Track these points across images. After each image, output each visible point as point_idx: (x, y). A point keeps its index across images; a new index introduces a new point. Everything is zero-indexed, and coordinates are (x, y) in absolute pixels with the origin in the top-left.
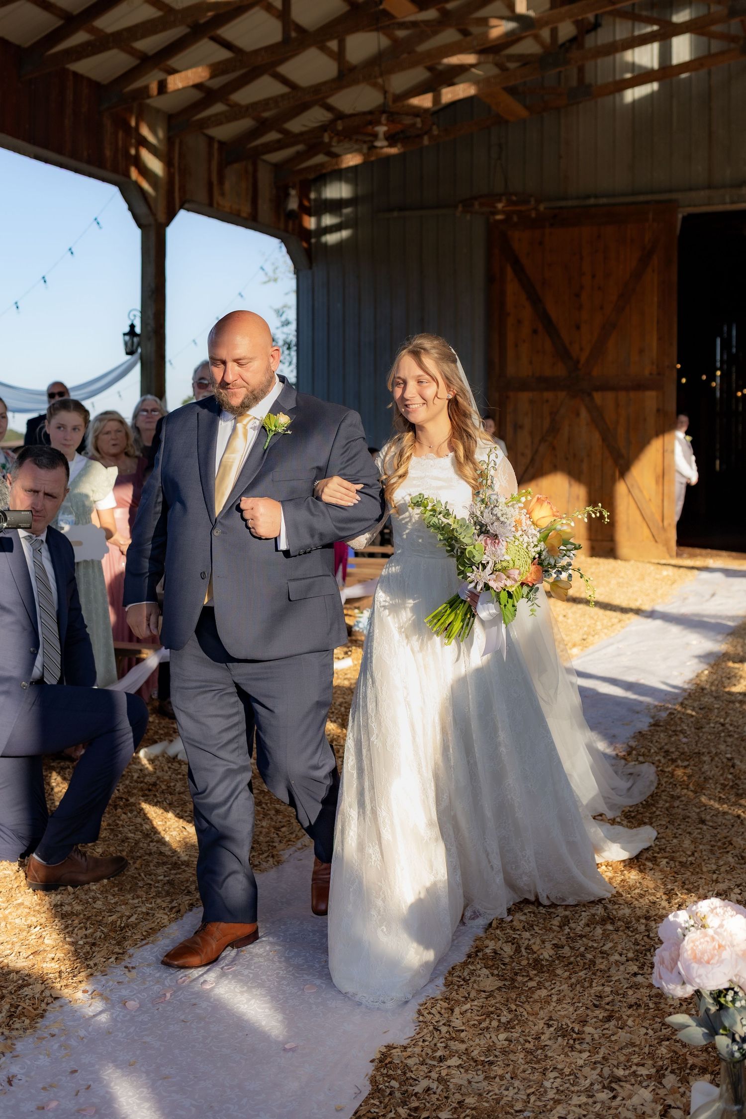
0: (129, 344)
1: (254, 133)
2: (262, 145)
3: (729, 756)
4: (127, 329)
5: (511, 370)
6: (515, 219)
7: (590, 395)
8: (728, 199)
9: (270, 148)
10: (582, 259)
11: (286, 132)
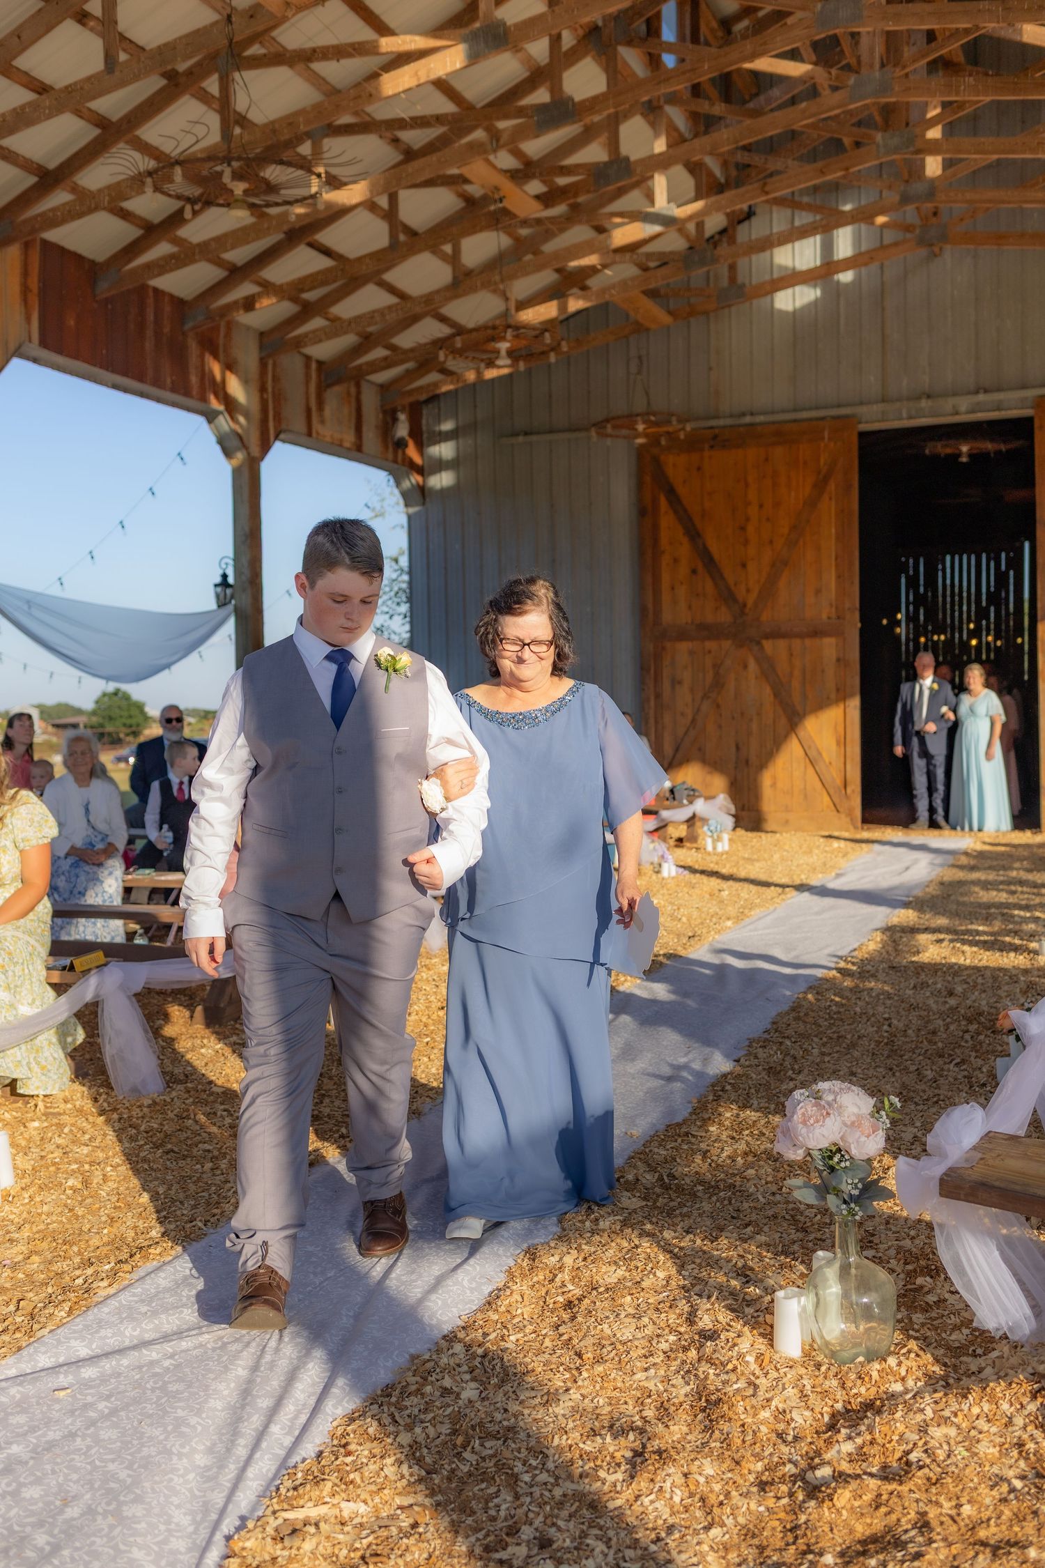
0: (222, 596)
1: (357, 351)
2: (367, 363)
3: (886, 1016)
4: (218, 580)
5: (667, 618)
6: (663, 442)
7: (759, 643)
8: (905, 415)
9: (376, 367)
10: (747, 485)
11: (393, 348)
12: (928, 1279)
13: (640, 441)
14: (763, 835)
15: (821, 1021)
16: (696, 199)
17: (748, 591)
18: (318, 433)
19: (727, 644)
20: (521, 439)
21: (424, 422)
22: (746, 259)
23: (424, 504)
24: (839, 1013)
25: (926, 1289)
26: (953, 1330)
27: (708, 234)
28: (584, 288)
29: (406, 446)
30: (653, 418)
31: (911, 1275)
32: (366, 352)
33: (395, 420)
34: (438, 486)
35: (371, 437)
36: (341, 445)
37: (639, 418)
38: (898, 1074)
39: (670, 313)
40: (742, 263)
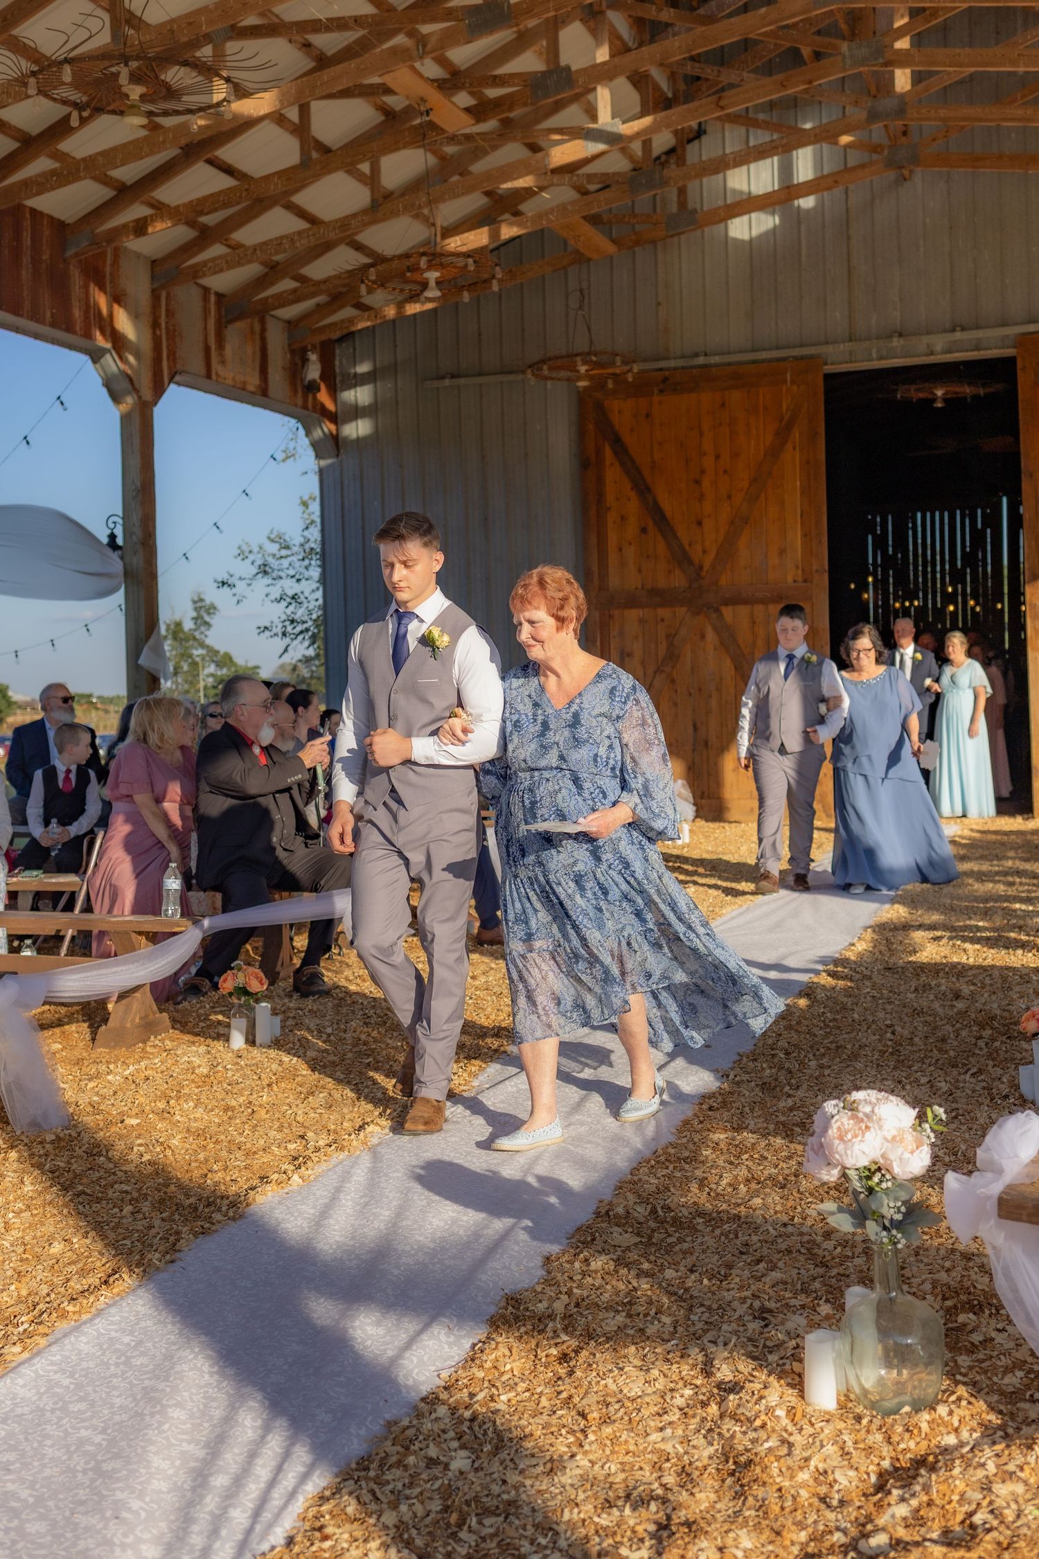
1: (261, 282)
2: (273, 296)
5: (614, 582)
6: (610, 385)
7: (717, 610)
8: (874, 354)
9: (284, 300)
10: (702, 435)
11: (303, 279)
12: (971, 1315)
13: (582, 384)
14: (726, 825)
15: (815, 1030)
16: (643, 114)
17: (704, 552)
18: (218, 375)
19: (682, 611)
20: (447, 382)
21: (337, 363)
22: (697, 182)
23: (338, 455)
24: (835, 1020)
25: (970, 1328)
26: (1005, 1373)
27: (656, 153)
28: (517, 214)
29: (319, 390)
30: (594, 359)
31: (951, 1313)
32: (272, 284)
33: (305, 361)
34: (354, 436)
35: (277, 378)
36: (244, 389)
37: (578, 359)
38: (908, 1087)
39: (613, 241)
40: (692, 186)
